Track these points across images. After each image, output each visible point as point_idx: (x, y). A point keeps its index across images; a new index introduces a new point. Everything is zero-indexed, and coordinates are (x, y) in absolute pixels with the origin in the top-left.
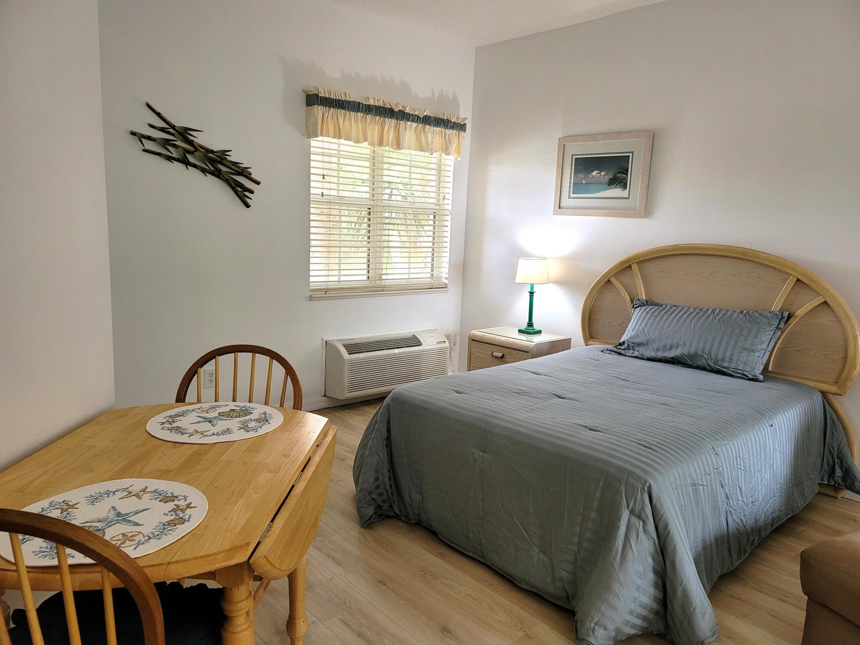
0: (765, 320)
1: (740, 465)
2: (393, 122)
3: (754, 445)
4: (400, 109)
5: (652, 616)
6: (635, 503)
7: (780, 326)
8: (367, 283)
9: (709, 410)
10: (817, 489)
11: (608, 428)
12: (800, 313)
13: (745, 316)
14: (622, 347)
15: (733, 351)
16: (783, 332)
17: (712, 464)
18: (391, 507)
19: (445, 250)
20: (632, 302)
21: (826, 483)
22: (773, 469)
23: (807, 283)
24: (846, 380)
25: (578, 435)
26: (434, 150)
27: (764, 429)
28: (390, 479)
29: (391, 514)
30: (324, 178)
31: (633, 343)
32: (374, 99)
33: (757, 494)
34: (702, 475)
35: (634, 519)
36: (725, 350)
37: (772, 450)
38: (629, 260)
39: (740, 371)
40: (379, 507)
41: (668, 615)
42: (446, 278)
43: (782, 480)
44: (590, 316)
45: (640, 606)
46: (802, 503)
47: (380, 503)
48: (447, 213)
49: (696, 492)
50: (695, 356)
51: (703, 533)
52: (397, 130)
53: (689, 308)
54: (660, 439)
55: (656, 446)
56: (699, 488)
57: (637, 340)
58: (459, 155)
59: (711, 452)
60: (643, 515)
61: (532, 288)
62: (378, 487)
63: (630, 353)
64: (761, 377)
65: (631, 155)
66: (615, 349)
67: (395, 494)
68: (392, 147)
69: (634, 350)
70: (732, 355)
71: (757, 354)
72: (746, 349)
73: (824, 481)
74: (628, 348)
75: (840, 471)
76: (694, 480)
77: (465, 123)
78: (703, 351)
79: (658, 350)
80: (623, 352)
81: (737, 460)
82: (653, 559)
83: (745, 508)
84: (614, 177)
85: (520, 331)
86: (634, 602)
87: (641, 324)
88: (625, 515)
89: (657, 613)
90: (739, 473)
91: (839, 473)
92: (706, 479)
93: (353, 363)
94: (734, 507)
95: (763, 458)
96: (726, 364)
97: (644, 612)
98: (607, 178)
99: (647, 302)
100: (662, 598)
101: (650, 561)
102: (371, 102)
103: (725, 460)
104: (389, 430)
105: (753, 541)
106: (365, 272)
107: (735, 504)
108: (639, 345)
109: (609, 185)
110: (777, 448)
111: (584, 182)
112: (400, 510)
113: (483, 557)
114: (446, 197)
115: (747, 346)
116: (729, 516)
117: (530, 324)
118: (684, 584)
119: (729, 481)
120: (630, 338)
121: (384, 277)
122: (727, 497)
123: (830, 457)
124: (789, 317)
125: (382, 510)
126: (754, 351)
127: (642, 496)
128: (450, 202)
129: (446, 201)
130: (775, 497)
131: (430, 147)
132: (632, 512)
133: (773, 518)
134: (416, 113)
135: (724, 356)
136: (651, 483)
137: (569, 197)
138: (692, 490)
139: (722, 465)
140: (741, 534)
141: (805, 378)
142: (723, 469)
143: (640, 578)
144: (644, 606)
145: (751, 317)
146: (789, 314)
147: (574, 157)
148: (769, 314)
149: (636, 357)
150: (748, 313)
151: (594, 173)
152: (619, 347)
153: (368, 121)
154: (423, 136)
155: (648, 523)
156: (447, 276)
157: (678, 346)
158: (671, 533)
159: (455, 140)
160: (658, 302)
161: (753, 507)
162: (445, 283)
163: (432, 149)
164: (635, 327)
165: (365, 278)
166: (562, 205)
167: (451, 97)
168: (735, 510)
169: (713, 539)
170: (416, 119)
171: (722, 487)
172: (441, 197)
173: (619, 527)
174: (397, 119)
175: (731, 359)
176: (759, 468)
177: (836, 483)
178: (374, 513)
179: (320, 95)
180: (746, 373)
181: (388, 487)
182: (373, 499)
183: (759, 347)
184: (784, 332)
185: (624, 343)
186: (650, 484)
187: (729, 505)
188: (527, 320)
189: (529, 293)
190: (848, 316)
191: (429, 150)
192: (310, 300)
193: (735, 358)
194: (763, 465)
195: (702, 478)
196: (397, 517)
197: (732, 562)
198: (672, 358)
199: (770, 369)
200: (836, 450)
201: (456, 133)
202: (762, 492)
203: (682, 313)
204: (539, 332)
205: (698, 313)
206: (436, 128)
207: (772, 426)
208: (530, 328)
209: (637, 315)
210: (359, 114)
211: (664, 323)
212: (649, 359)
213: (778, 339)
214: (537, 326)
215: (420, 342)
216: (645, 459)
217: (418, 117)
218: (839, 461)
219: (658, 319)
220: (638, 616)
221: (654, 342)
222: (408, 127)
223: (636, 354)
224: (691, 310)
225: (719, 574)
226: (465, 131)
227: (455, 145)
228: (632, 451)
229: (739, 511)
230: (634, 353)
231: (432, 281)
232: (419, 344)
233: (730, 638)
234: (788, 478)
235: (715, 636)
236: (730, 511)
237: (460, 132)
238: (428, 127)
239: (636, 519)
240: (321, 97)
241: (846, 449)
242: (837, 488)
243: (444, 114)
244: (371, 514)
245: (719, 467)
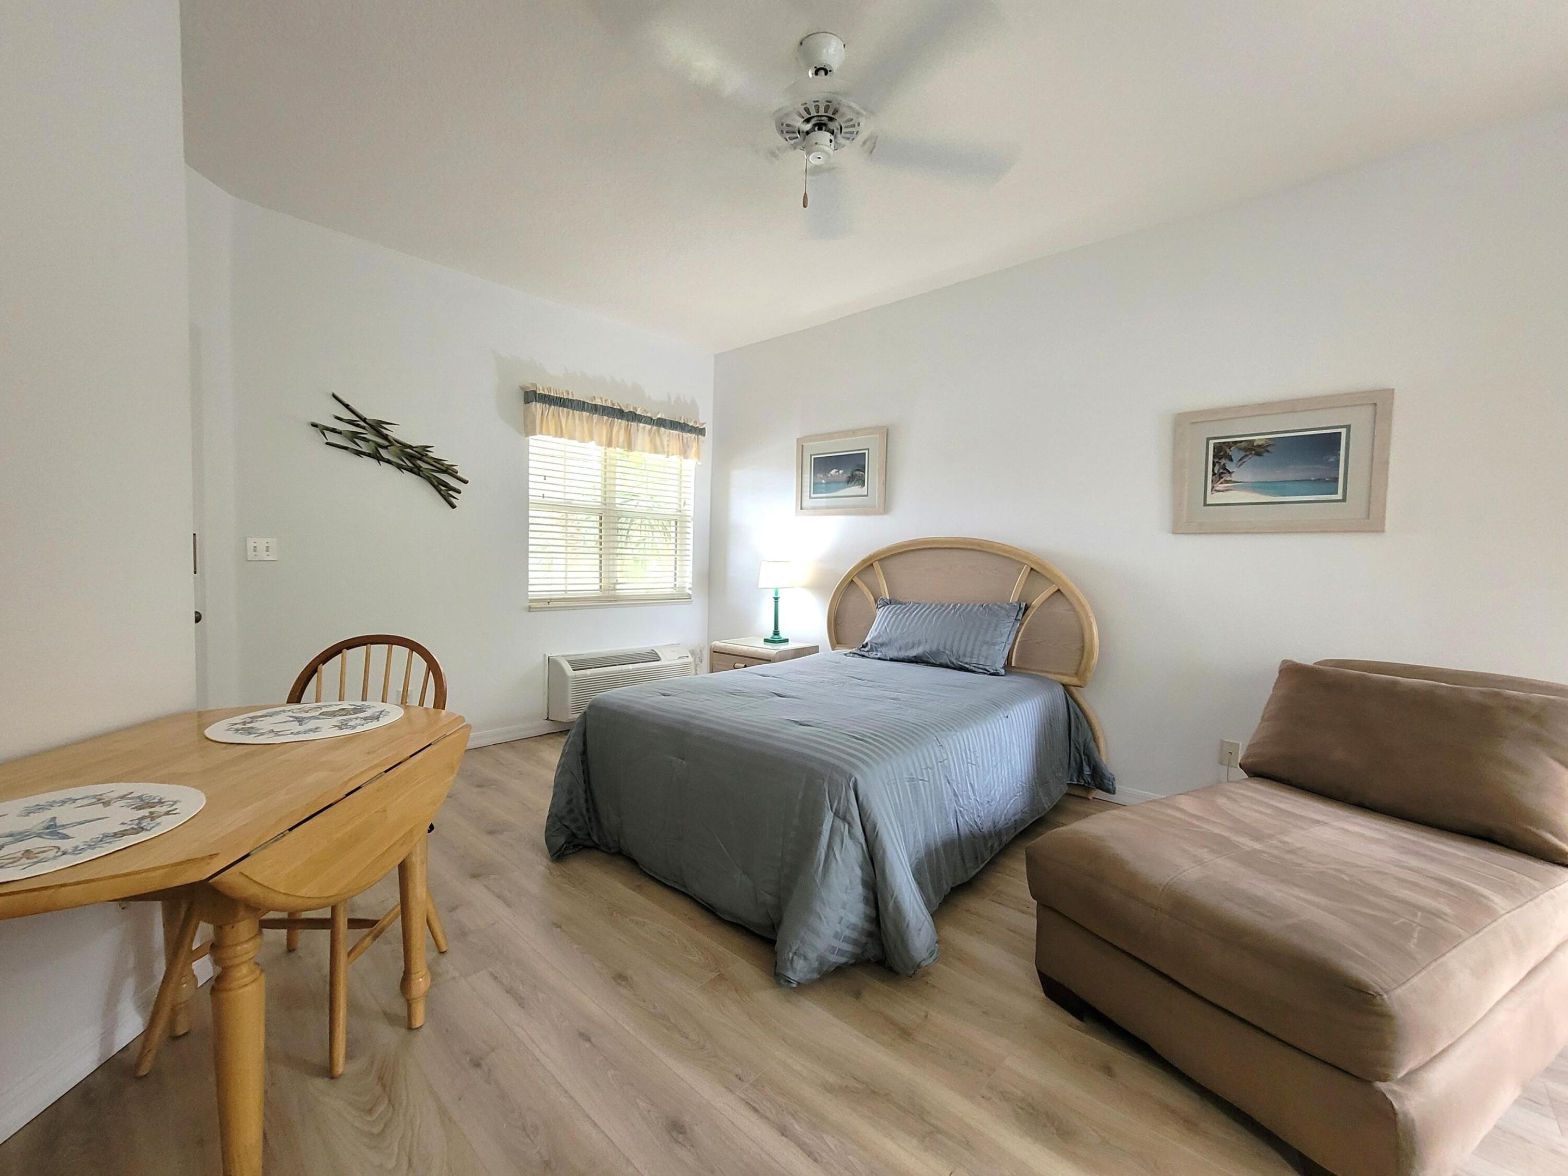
0: (1003, 612)
1: (971, 759)
2: (624, 423)
3: (987, 738)
4: (631, 410)
5: (864, 940)
6: (839, 803)
7: (1018, 618)
8: (599, 594)
9: (942, 703)
10: (1065, 789)
11: (819, 722)
12: (1036, 603)
13: (985, 609)
14: (866, 649)
15: (974, 645)
16: (1021, 624)
17: (935, 756)
18: (589, 835)
19: (688, 558)
20: (876, 602)
21: (1076, 783)
22: (1011, 764)
23: (1040, 571)
24: (1085, 670)
25: (785, 731)
26: (670, 453)
27: (998, 720)
28: (586, 801)
29: (588, 843)
30: (545, 479)
31: (876, 644)
32: (601, 399)
33: (993, 792)
34: (922, 769)
35: (839, 823)
36: (967, 645)
37: (1008, 744)
38: (870, 558)
39: (981, 666)
40: (574, 835)
41: (882, 935)
42: (690, 589)
43: (1024, 778)
44: (836, 619)
45: (848, 927)
46: (1049, 804)
47: (574, 831)
48: (689, 519)
49: (915, 789)
50: (937, 653)
51: (925, 836)
52: (628, 431)
53: (932, 604)
54: (876, 731)
55: (870, 737)
56: (919, 784)
57: (880, 641)
58: (699, 460)
59: (934, 743)
60: (848, 817)
61: (776, 594)
62: (571, 811)
63: (873, 654)
64: (1003, 671)
65: (866, 452)
66: (859, 652)
67: (593, 819)
68: (623, 447)
69: (877, 651)
70: (973, 649)
71: (997, 647)
72: (987, 643)
73: (1073, 781)
74: (871, 650)
75: (1088, 769)
76: (912, 774)
77: (704, 428)
78: (945, 648)
79: (900, 649)
80: (866, 654)
81: (966, 754)
82: (862, 870)
83: (979, 808)
84: (852, 475)
85: (766, 641)
86: (840, 923)
87: (883, 624)
88: (829, 817)
89: (870, 934)
90: (970, 768)
91: (1087, 771)
92: (928, 773)
93: (577, 681)
94: (965, 807)
95: (998, 751)
96: (967, 660)
97: (854, 935)
98: (845, 477)
99: (890, 601)
100: (874, 915)
101: (858, 872)
102: (598, 402)
103: (951, 753)
104: (585, 744)
105: (992, 846)
106: (597, 581)
107: (966, 803)
108: (882, 645)
109: (848, 482)
110: (1015, 741)
111: (823, 481)
112: (599, 839)
113: (685, 887)
114: (686, 503)
115: (988, 639)
116: (960, 817)
117: (776, 633)
118: (895, 895)
119: (956, 776)
120: (873, 639)
121: (618, 587)
122: (955, 795)
123: (1077, 755)
124: (1027, 608)
125: (577, 838)
126: (994, 644)
127: (846, 792)
128: (692, 508)
129: (686, 508)
130: (1016, 796)
131: (666, 450)
132: (836, 814)
133: (1015, 820)
134: (649, 415)
135: (965, 651)
136: (858, 778)
137: (810, 497)
138: (910, 786)
139: (948, 758)
140: (974, 837)
141: (1046, 672)
142: (949, 762)
143: (846, 893)
144: (853, 927)
145: (990, 609)
146: (1026, 605)
147: (813, 457)
148: (1007, 606)
149: (879, 659)
150: (987, 605)
151: (833, 472)
152: (862, 649)
153: (595, 421)
154: (657, 439)
155: (855, 827)
156: (691, 586)
157: (920, 643)
158: (879, 833)
159: (695, 445)
160: (901, 600)
161: (990, 807)
162: (689, 594)
163: (668, 452)
164: (878, 627)
165: (597, 587)
166: (803, 506)
167: (689, 402)
168: (967, 810)
169: (939, 844)
170: (650, 421)
171: (949, 783)
172: (682, 504)
173: (820, 833)
174: (628, 420)
175: (972, 653)
176: (994, 763)
177: (1085, 783)
178: (565, 843)
179: (538, 392)
180: (987, 668)
181: (584, 812)
182: (564, 825)
183: (999, 639)
184: (1023, 624)
185: (867, 644)
186: (856, 779)
187: (959, 804)
188: (773, 629)
189: (773, 600)
190: (1080, 603)
191: (665, 452)
192: (530, 611)
193: (976, 652)
194: (999, 760)
195: (922, 772)
196: (596, 847)
197: (966, 872)
198: (915, 657)
199: (1013, 665)
200: (1082, 745)
201: (695, 438)
202: (999, 791)
203: (923, 610)
204: (786, 641)
205: (940, 609)
206: (672, 431)
207: (1007, 717)
208: (776, 637)
209: (880, 613)
210: (584, 413)
211: (906, 622)
212: (892, 660)
213: (1018, 632)
214: (783, 635)
215: (659, 657)
216: (853, 752)
217: (652, 419)
218: (1086, 758)
219: (900, 617)
220: (846, 940)
221: (896, 641)
222: (640, 430)
223: (879, 655)
224: (933, 606)
225: (951, 885)
226: (704, 435)
227: (694, 450)
228: (840, 743)
229: (972, 811)
230: (877, 654)
231: (675, 592)
232: (658, 659)
233: (959, 959)
234: (1030, 775)
235: (934, 956)
236: (960, 811)
237: (700, 436)
238: (662, 429)
239: (841, 821)
240: (539, 394)
241: (1092, 745)
242: (1087, 788)
243: (681, 418)
244: (561, 845)
245: (944, 760)
